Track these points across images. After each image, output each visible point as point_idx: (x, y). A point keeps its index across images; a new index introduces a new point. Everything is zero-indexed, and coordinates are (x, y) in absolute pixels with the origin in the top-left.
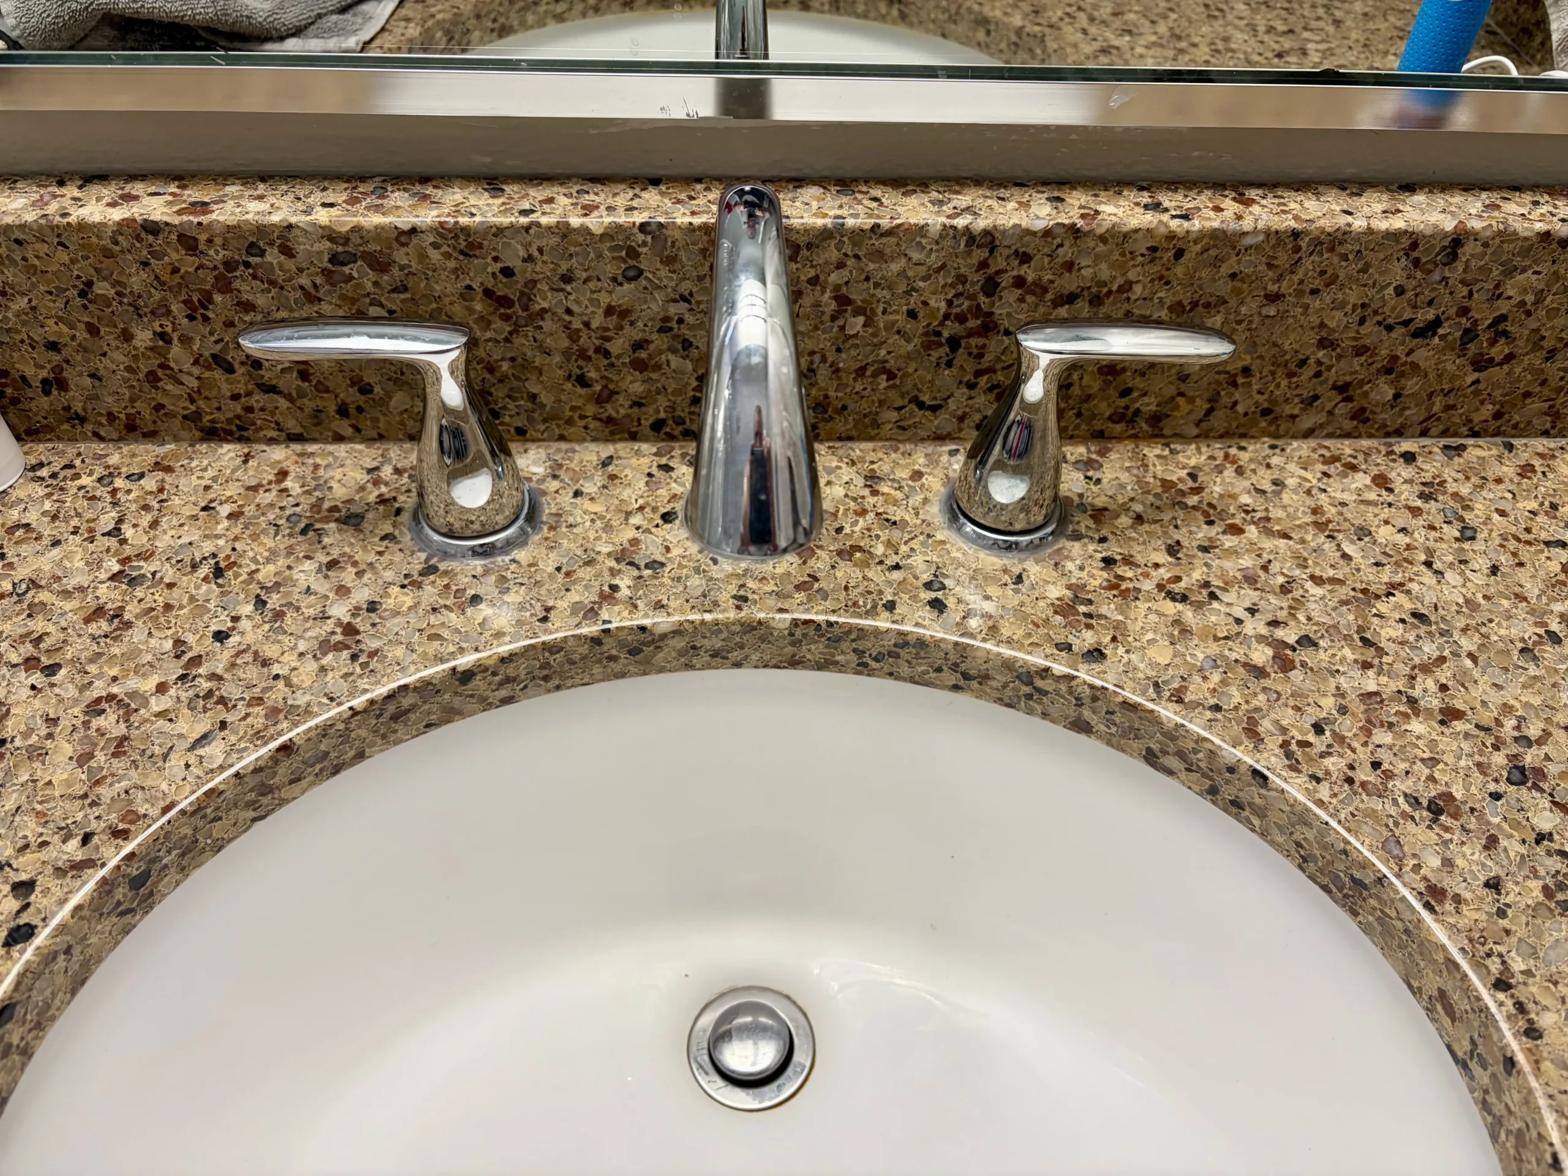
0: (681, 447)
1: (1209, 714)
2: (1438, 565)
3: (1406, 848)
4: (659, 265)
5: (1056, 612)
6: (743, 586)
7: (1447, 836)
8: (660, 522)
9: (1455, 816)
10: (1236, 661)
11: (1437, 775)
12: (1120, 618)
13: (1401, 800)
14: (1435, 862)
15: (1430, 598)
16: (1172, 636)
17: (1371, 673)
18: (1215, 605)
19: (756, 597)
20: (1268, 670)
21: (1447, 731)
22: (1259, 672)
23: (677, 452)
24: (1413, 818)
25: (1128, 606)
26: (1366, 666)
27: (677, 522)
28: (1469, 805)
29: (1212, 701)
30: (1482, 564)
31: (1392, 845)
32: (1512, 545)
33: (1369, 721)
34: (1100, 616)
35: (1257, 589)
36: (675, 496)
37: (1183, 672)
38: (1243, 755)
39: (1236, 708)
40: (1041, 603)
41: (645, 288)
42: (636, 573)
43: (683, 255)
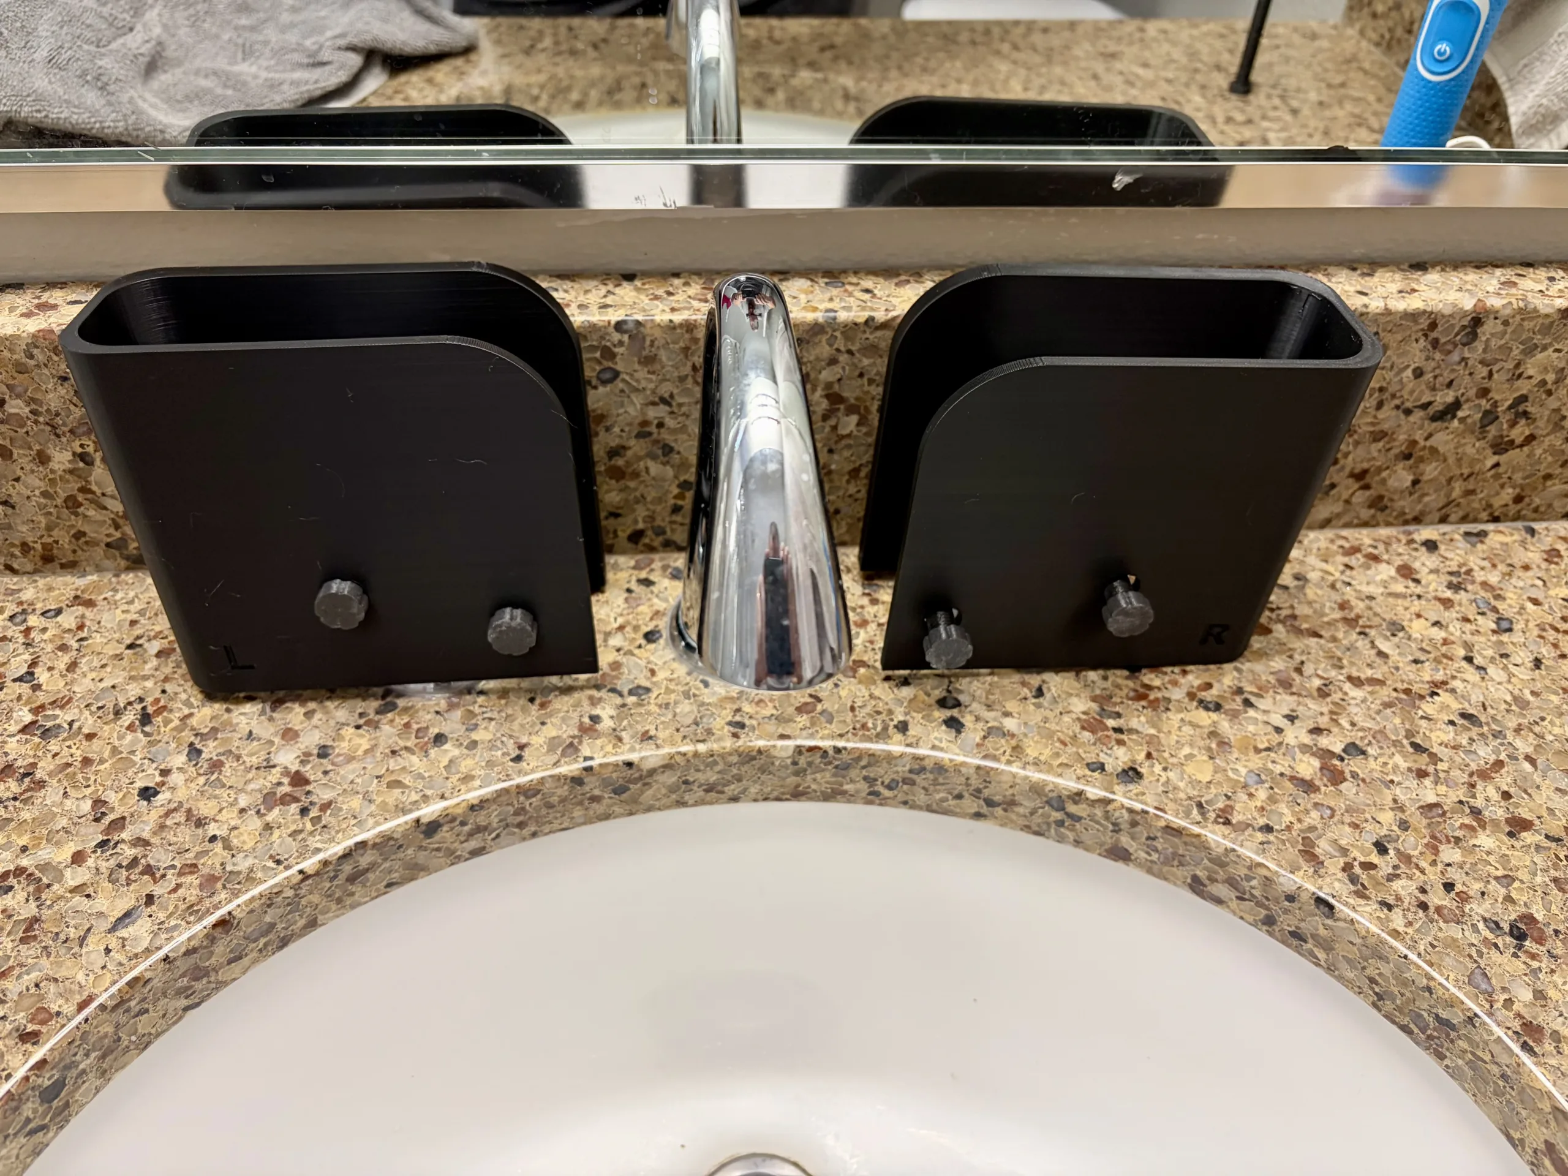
0: (661, 559)
1: (1260, 836)
2: (1479, 660)
3: (1494, 981)
4: (637, 366)
5: (1083, 728)
6: (738, 710)
7: (1535, 964)
8: (643, 642)
9: (1540, 941)
10: (1282, 774)
11: (1514, 895)
12: (1152, 731)
13: (1481, 926)
14: (1527, 995)
15: (1476, 697)
16: (1209, 749)
17: (1427, 782)
18: (1251, 713)
19: (754, 722)
20: (1317, 783)
21: (1517, 844)
22: (1308, 786)
23: (657, 565)
24: (1496, 946)
25: (1160, 719)
26: (1422, 774)
27: (662, 641)
28: (1552, 927)
29: (1262, 821)
30: (1523, 657)
31: (1478, 978)
32: (1551, 635)
33: (1433, 837)
34: (1131, 731)
35: (1293, 694)
36: (657, 613)
37: (1226, 789)
38: (1302, 881)
39: (1289, 828)
40: (1066, 719)
41: (622, 391)
42: (619, 701)
43: (663, 355)
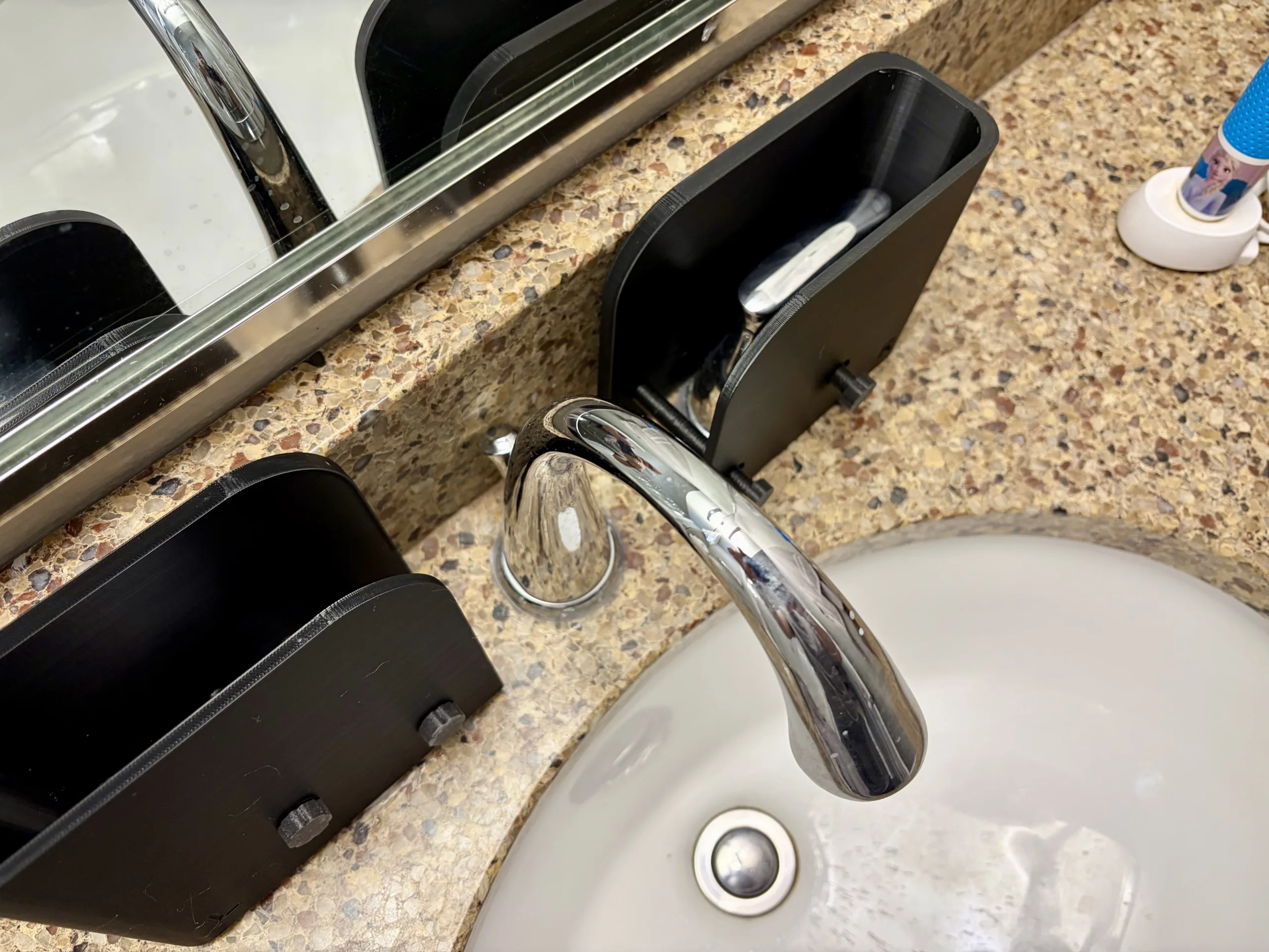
1: (999, 488)
2: (1024, 248)
3: (1171, 501)
4: (385, 440)
5: (845, 476)
7: (1182, 473)
9: (1175, 454)
10: (980, 428)
11: (1146, 430)
12: (886, 448)
13: (1143, 466)
14: (1190, 499)
16: (928, 438)
18: (932, 388)
20: (1003, 419)
21: (1125, 388)
24: (1157, 475)
25: (882, 432)
26: (1049, 369)
28: (1176, 438)
29: (993, 475)
30: (1044, 228)
31: (1163, 505)
32: (1048, 196)
33: (1083, 416)
34: (875, 456)
35: (944, 353)
36: (484, 588)
38: (1041, 502)
39: (1010, 469)
40: (830, 476)
41: (378, 463)
43: (405, 418)
